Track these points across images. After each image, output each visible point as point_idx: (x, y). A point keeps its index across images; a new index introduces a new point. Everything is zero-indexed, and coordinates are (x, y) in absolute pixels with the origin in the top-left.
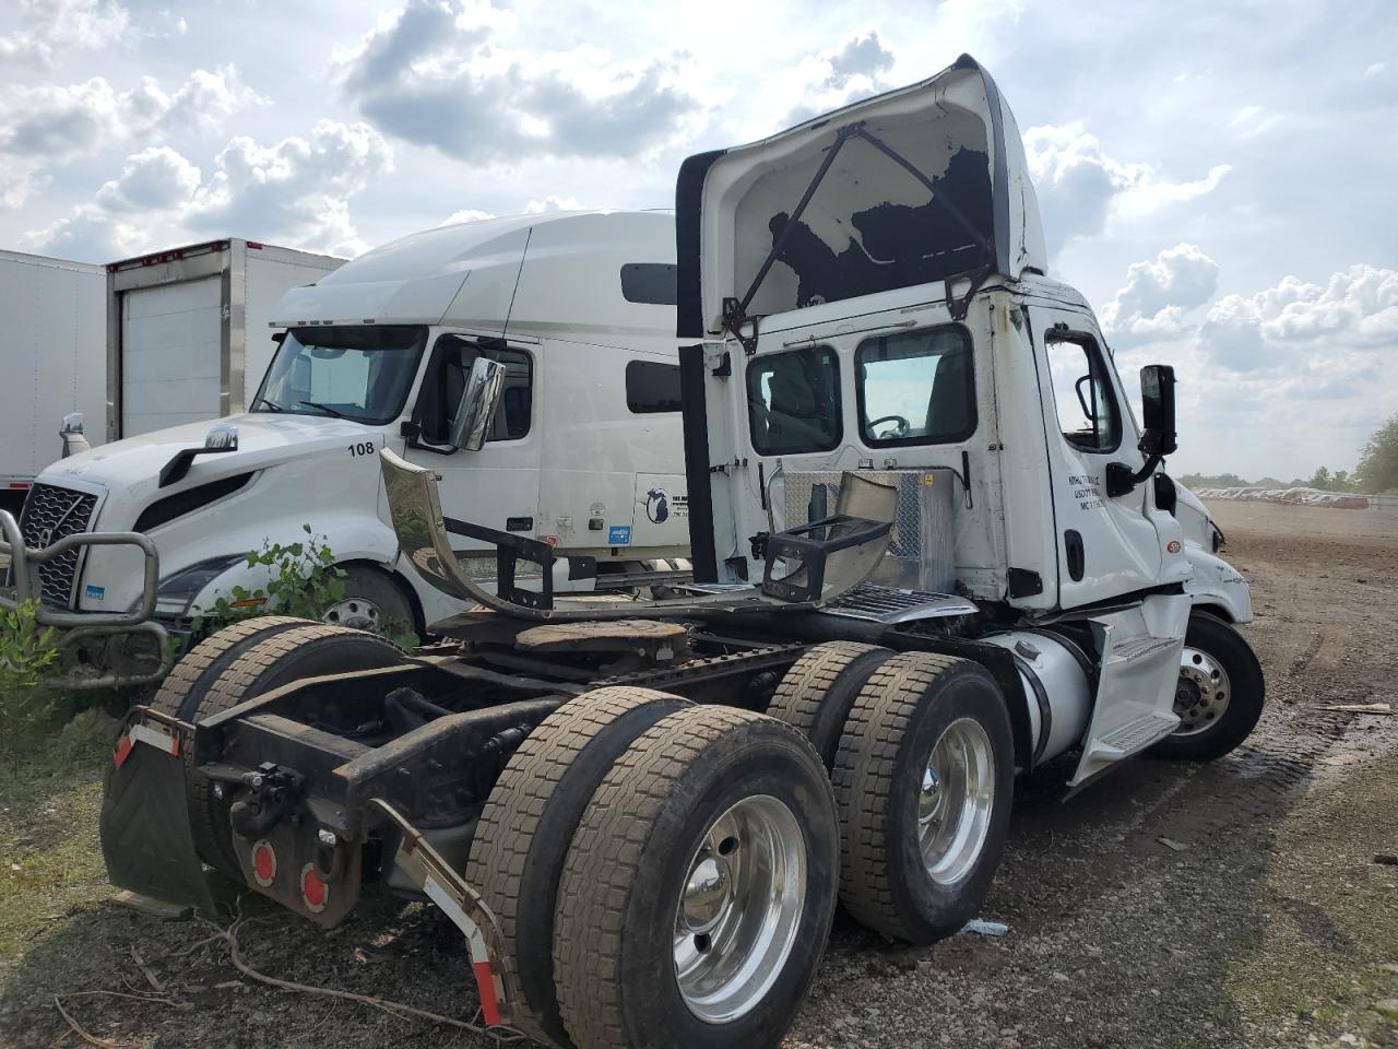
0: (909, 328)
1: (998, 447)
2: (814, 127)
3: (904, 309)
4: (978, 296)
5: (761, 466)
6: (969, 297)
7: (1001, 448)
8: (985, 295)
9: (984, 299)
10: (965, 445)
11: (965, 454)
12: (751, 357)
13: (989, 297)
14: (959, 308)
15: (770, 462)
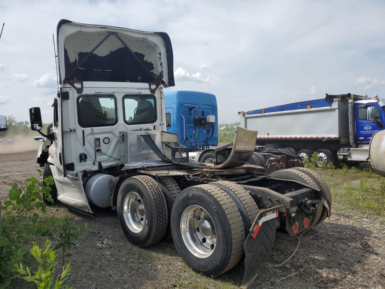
0: (140, 94)
1: (162, 124)
2: (101, 27)
3: (138, 89)
4: (157, 89)
5: (83, 132)
6: (156, 89)
7: (163, 124)
8: (160, 89)
9: (159, 90)
10: (154, 124)
11: (154, 126)
12: (79, 94)
13: (160, 90)
14: (153, 91)
15: (88, 130)
